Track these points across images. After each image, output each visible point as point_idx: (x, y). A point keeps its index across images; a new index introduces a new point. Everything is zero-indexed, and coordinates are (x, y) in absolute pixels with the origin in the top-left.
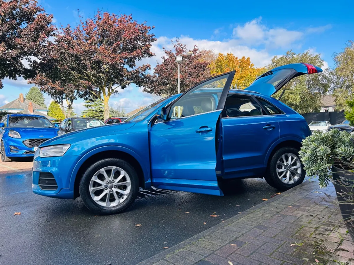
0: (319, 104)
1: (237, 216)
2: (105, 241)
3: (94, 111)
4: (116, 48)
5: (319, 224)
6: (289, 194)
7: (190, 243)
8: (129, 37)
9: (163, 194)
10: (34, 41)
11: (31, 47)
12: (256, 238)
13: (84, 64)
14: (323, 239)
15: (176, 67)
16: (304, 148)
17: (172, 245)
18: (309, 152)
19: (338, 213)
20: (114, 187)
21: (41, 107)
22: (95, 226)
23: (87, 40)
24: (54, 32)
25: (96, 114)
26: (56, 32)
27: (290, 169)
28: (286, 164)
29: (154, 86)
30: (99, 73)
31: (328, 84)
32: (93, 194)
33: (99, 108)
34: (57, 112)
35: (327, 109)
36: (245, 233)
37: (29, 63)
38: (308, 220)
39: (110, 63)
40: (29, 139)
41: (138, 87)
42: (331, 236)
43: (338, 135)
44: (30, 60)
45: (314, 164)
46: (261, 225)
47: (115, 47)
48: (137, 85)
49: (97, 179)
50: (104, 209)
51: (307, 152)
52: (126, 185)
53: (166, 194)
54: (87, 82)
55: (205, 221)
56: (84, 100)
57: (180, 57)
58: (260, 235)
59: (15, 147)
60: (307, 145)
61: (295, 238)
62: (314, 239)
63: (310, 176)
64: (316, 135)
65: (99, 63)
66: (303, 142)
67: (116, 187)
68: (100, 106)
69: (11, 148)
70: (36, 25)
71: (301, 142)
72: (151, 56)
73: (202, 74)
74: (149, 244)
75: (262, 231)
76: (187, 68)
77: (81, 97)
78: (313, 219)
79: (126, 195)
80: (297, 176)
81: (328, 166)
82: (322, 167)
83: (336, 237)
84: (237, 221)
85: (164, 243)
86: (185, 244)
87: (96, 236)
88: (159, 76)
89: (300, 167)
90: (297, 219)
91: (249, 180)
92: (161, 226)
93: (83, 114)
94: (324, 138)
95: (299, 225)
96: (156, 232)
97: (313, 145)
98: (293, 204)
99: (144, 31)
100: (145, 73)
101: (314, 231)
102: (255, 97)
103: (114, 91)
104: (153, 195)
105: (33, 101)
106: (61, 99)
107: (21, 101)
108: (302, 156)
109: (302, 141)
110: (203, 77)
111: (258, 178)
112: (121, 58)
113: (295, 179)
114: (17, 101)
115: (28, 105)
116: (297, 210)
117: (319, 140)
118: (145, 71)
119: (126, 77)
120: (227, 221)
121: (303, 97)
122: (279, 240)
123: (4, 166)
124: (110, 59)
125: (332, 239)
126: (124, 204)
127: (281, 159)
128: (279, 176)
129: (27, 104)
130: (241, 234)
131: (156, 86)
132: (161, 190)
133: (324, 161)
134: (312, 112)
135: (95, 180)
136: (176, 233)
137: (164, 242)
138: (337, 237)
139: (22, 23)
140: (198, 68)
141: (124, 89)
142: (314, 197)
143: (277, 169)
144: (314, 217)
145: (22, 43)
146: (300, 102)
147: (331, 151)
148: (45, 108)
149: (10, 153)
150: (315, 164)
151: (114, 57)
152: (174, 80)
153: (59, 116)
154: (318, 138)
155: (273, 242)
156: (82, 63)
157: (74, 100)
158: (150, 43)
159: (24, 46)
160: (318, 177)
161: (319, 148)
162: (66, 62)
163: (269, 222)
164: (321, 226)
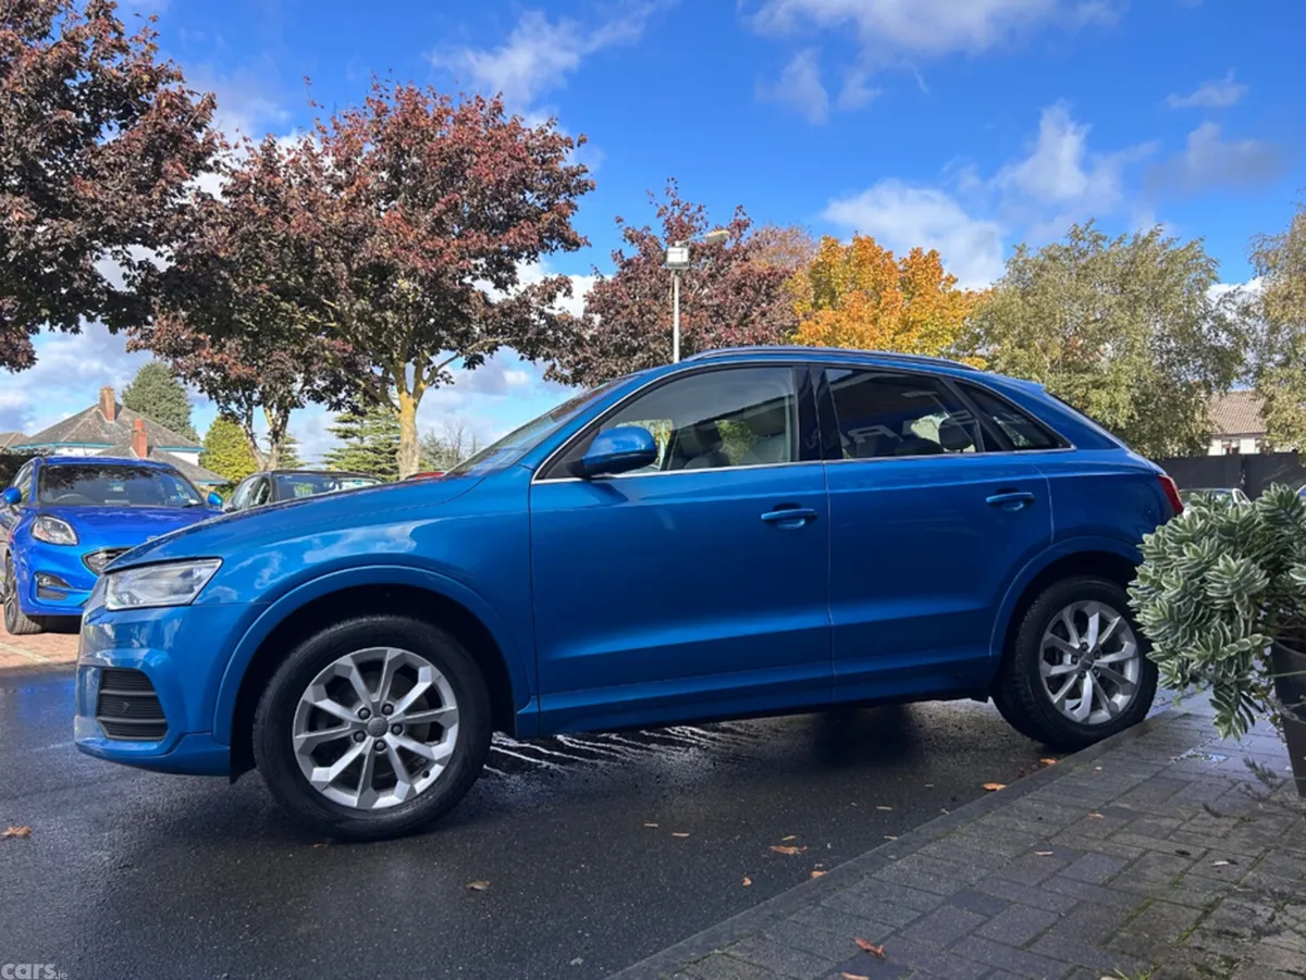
0: (1203, 425)
1: (877, 852)
2: (336, 950)
3: (369, 453)
4: (444, 217)
5: (1215, 891)
6: (1090, 762)
7: (675, 965)
8: (491, 175)
9: (594, 762)
10: (144, 188)
11: (131, 210)
12: (952, 951)
13: (327, 274)
14: (1235, 955)
15: (668, 287)
16: (1151, 570)
17: (605, 971)
18: (1173, 585)
19: (1293, 845)
20: (392, 732)
21: (177, 437)
22: (305, 885)
23: (338, 187)
24: (218, 158)
25: (377, 463)
26: (224, 156)
27: (1096, 663)
28: (1077, 646)
29: (586, 359)
30: (382, 308)
31: (1236, 350)
32: (307, 759)
33: (389, 441)
34: (234, 455)
35: (1234, 445)
36: (907, 925)
37: (125, 269)
38: (1171, 874)
39: (423, 272)
40: (108, 548)
41: (526, 360)
42: (1269, 945)
43: (1293, 514)
44: (129, 260)
45: (1197, 634)
46: (975, 889)
47: (439, 211)
48: (522, 354)
49: (322, 699)
50: (348, 818)
51: (1164, 584)
52: (440, 721)
53: (604, 762)
54: (338, 343)
55: (748, 873)
56: (329, 409)
57: (680, 250)
58: (968, 934)
59: (55, 577)
60: (1165, 558)
61: (1115, 950)
62: (1199, 958)
63: (1175, 686)
64: (1203, 516)
65: (382, 272)
66: (1147, 543)
67: (397, 729)
68: (393, 434)
69: (41, 580)
70: (149, 132)
71: (1139, 546)
72: (574, 248)
73: (763, 314)
74: (511, 967)
75: (980, 918)
76: (706, 290)
77: (317, 397)
78: (1190, 867)
79: (440, 762)
80: (1124, 694)
81: (1258, 643)
82: (1232, 650)
83: (1287, 945)
84: (873, 875)
85: (573, 962)
86: (650, 969)
87: (302, 930)
88: (605, 323)
89: (1133, 658)
90: (1125, 868)
91: (934, 708)
92: (568, 888)
93: (329, 463)
94: (1235, 524)
95: (1132, 895)
96: (547, 915)
97: (1189, 555)
98: (1107, 803)
99: (548, 155)
100: (552, 308)
101: (1198, 922)
102: (956, 383)
103: (437, 376)
104: (555, 763)
105: (150, 413)
106: (246, 406)
107: (107, 418)
108: (1140, 605)
109: (1143, 543)
110: (765, 325)
111: (969, 700)
112: (462, 253)
113: (1116, 704)
114: (89, 414)
115: (129, 431)
116: (1126, 829)
117: (1217, 533)
118: (551, 301)
119: (480, 322)
120: (832, 873)
121: (1144, 398)
122: (1050, 958)
123: (10, 649)
124: (422, 257)
125: (1273, 954)
126: (431, 797)
127: (1056, 626)
128: (1049, 693)
129: (125, 426)
130: (888, 930)
131: (594, 358)
132: (587, 743)
133: (1239, 623)
134: (1176, 455)
135: (316, 700)
136: (628, 921)
137: (571, 959)
138: (1293, 947)
139: (104, 127)
140: (747, 289)
141: (474, 368)
142: (1193, 777)
143: (1044, 665)
144: (1196, 861)
145: (100, 197)
146: (1132, 417)
147: (1268, 580)
148: (193, 440)
149: (34, 601)
150: (1201, 636)
151: (437, 248)
152: (660, 337)
153: (242, 470)
154: (1212, 526)
155: (1023, 966)
156: (319, 270)
157: (292, 411)
158: (571, 199)
159: (104, 207)
160: (1210, 694)
161: (1216, 567)
162: (261, 267)
163: (1007, 880)
164: (1226, 901)
